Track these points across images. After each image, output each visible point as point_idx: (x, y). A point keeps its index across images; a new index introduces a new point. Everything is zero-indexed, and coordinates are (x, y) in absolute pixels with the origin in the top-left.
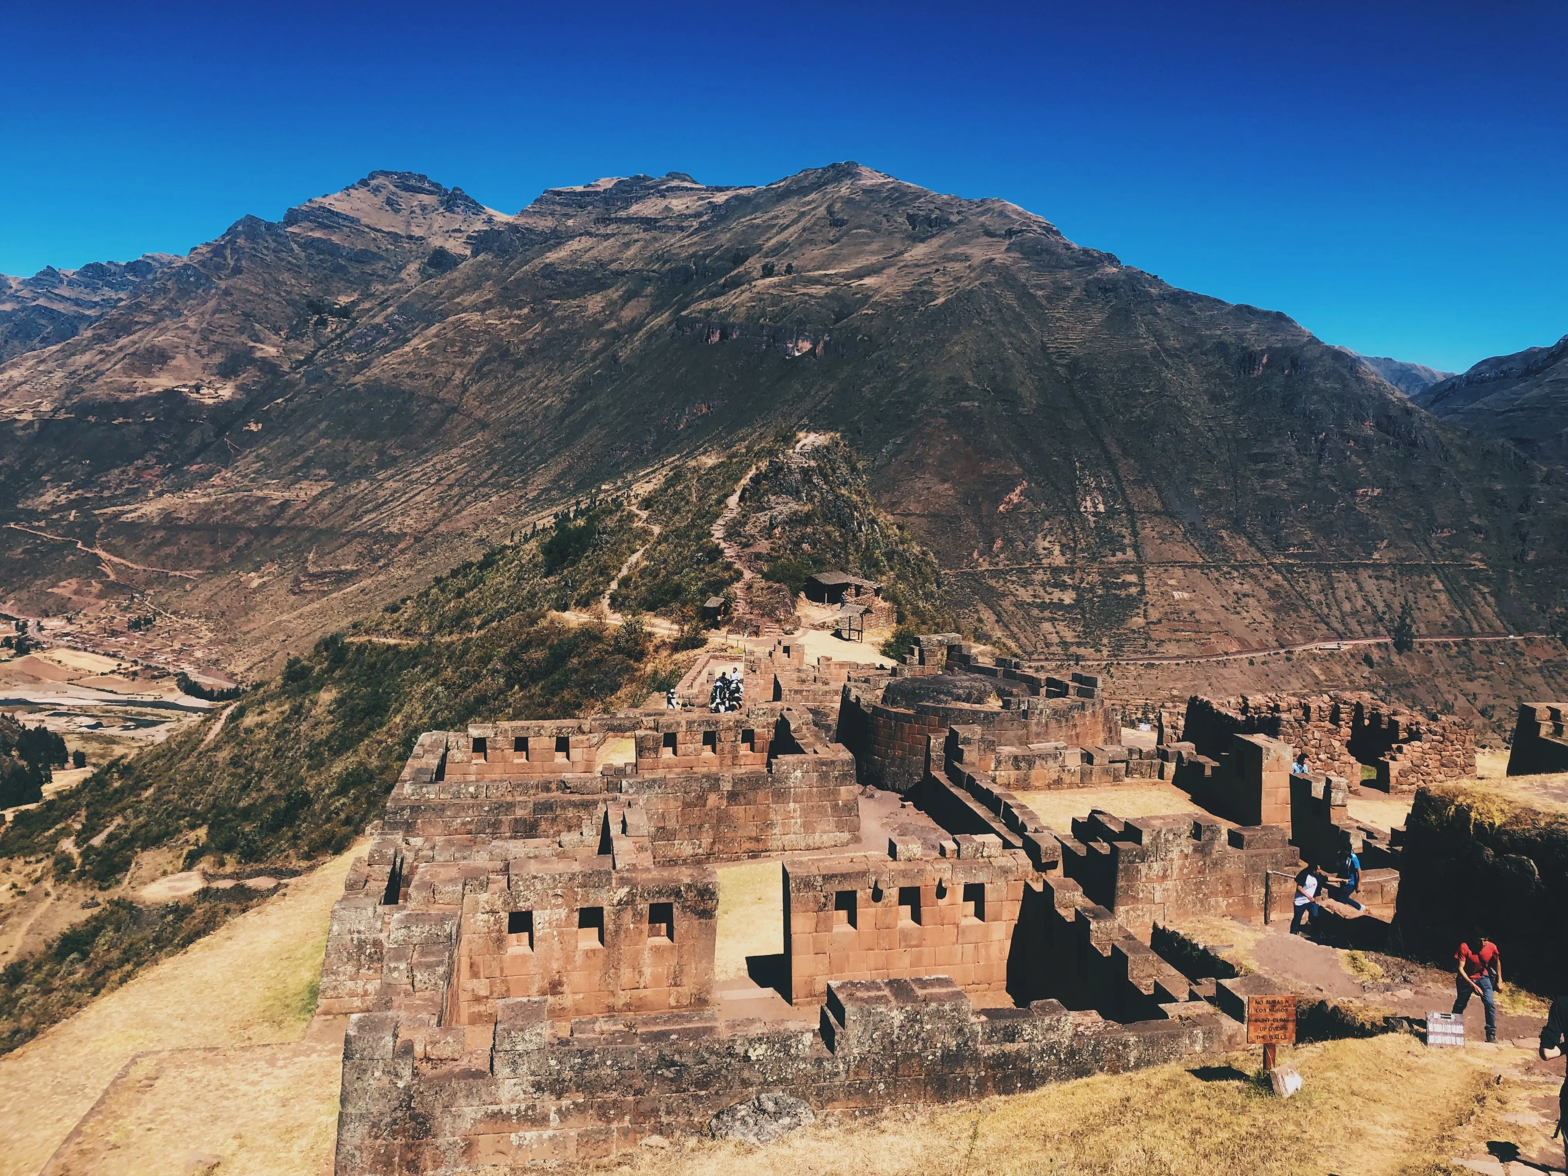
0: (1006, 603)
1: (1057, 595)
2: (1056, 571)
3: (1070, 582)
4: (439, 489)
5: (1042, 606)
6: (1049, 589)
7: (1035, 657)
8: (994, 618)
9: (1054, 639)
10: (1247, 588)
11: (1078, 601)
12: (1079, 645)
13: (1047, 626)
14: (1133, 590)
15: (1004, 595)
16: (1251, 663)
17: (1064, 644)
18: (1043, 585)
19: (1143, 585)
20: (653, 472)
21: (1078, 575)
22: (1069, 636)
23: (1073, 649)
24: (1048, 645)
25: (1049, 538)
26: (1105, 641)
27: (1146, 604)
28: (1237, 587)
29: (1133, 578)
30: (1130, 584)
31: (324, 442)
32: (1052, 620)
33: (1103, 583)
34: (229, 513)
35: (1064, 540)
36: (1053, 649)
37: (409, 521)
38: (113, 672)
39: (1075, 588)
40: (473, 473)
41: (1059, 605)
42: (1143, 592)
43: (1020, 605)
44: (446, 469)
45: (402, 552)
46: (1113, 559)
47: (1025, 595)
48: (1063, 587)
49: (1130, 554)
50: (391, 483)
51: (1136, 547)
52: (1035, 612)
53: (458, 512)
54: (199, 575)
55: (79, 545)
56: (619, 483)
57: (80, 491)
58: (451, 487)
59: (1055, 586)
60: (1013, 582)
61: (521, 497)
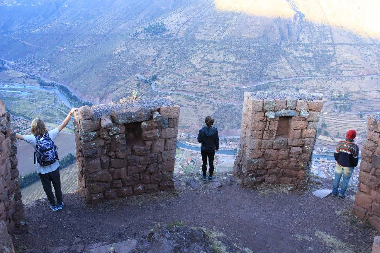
0: (290, 56)
1: (307, 54)
2: (306, 45)
3: (311, 50)
4: (112, 21)
5: (302, 58)
6: (304, 52)
7: (300, 75)
8: (286, 62)
9: (306, 69)
10: (369, 53)
11: (314, 56)
12: (315, 71)
13: (303, 65)
14: (332, 53)
15: (289, 54)
16: (372, 79)
17: (310, 71)
18: (302, 50)
19: (335, 51)
20: (174, 13)
21: (313, 47)
22: (312, 68)
23: (313, 73)
24: (305, 71)
25: (304, 35)
26: (323, 70)
27: (336, 58)
28: (365, 52)
29: (332, 49)
30: (331, 51)
31: (83, 9)
32: (306, 63)
33: (322, 50)
34: (57, 30)
35: (308, 35)
36: (306, 73)
37: (103, 31)
38: (22, 77)
39: (313, 52)
40: (121, 16)
41: (308, 58)
42: (335, 53)
43: (295, 57)
44: (114, 15)
45: (101, 40)
46: (324, 42)
47: (296, 54)
48: (308, 51)
49: (330, 40)
50: (100, 20)
51: (332, 38)
52: (300, 60)
53: (117, 27)
54: (49, 48)
55: (20, 40)
56: (163, 17)
57: (23, 25)
58: (115, 20)
59: (306, 51)
60: (292, 49)
61: (135, 22)
